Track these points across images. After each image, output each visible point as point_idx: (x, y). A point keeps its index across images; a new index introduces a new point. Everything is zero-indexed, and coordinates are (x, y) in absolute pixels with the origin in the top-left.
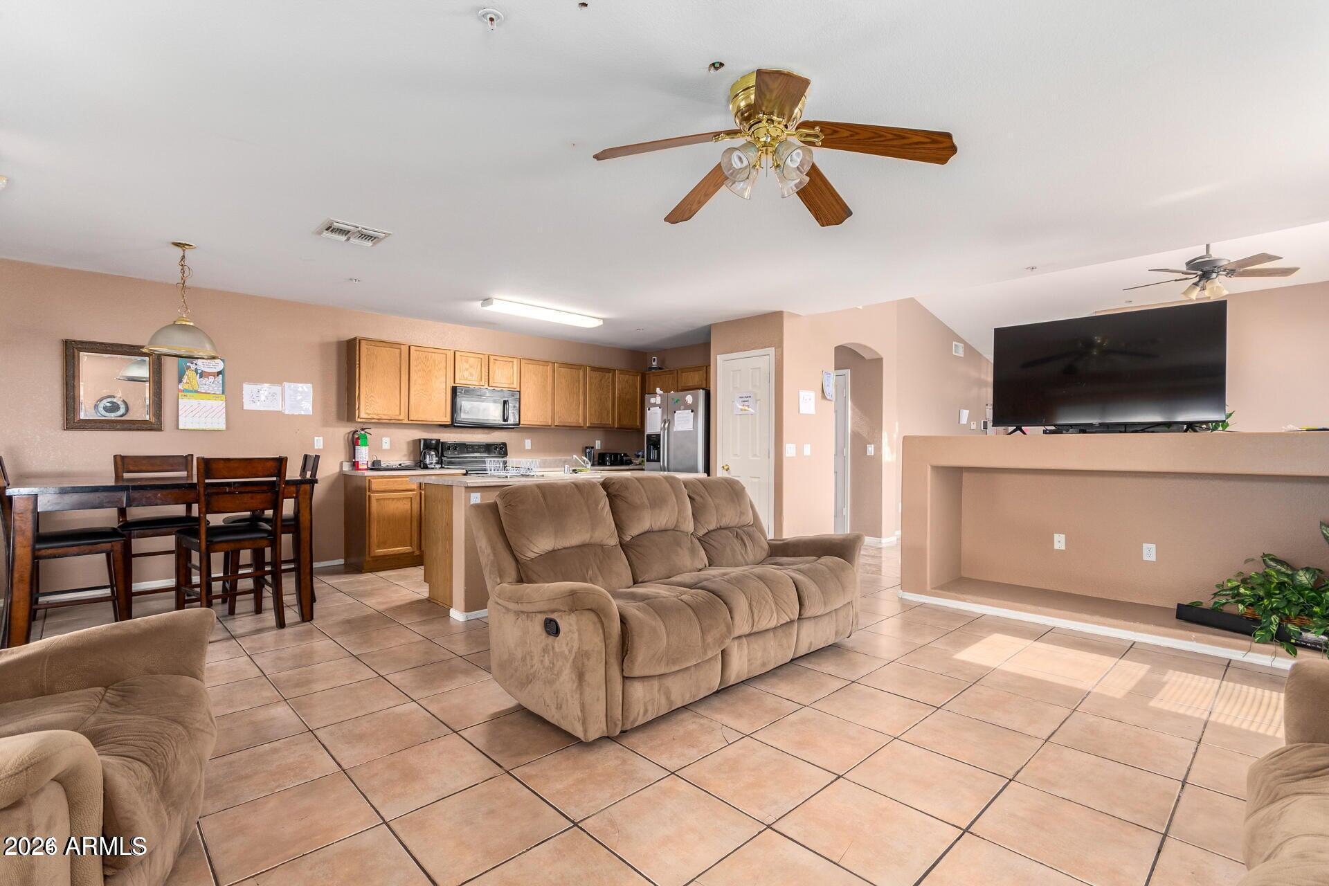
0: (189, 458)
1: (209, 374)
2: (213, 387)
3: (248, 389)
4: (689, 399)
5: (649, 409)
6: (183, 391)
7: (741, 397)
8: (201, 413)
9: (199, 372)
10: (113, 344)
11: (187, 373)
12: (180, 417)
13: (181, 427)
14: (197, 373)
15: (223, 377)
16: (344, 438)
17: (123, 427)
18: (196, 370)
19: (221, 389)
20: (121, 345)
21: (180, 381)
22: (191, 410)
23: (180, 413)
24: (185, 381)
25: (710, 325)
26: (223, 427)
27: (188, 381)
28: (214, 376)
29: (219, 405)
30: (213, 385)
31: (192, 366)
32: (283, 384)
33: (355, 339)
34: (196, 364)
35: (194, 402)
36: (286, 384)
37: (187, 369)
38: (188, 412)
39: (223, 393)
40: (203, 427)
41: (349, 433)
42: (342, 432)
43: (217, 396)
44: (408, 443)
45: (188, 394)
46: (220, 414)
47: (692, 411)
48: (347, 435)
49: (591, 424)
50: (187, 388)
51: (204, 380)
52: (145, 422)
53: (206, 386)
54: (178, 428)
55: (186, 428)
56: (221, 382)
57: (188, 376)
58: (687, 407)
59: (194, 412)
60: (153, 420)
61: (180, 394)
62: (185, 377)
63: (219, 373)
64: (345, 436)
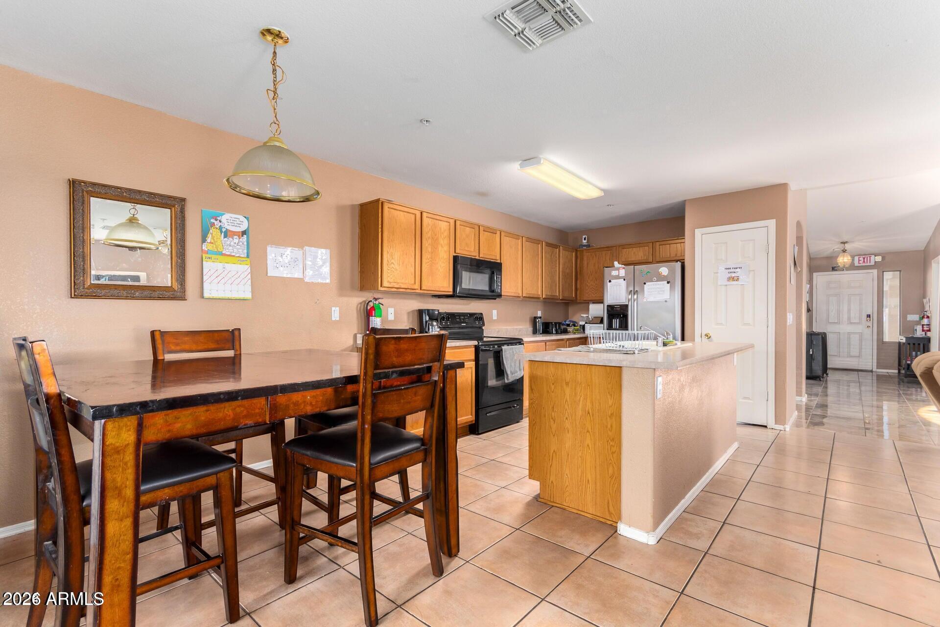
0: (236, 333)
1: (234, 233)
2: (238, 249)
3: (272, 253)
4: (664, 270)
5: (610, 281)
6: (207, 252)
7: (727, 269)
8: (226, 279)
9: (224, 230)
10: (130, 190)
11: (211, 231)
12: (204, 284)
13: (206, 295)
14: (221, 232)
15: (248, 238)
16: (357, 309)
17: (143, 295)
18: (221, 228)
19: (246, 251)
20: (140, 192)
21: (204, 240)
22: (216, 275)
23: (205, 278)
24: (209, 240)
25: (685, 200)
26: (249, 296)
27: (212, 241)
28: (239, 236)
29: (244, 269)
30: (237, 246)
31: (216, 223)
32: (304, 248)
33: (378, 200)
34: (220, 221)
35: (219, 266)
36: (307, 248)
37: (211, 226)
38: (213, 278)
39: (248, 256)
40: (228, 295)
41: (361, 303)
42: (355, 300)
43: (242, 259)
44: (409, 313)
45: (213, 256)
46: (246, 279)
47: (668, 283)
48: (359, 306)
49: (546, 295)
50: (211, 248)
51: (228, 241)
52: (166, 289)
53: (231, 248)
54: (203, 297)
55: (211, 296)
56: (245, 243)
57: (212, 234)
58: (661, 278)
59: (219, 278)
60: (176, 286)
61: (204, 256)
62: (209, 235)
63: (244, 233)
64: (357, 307)
